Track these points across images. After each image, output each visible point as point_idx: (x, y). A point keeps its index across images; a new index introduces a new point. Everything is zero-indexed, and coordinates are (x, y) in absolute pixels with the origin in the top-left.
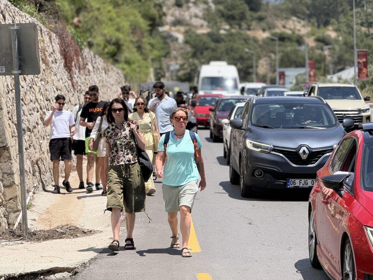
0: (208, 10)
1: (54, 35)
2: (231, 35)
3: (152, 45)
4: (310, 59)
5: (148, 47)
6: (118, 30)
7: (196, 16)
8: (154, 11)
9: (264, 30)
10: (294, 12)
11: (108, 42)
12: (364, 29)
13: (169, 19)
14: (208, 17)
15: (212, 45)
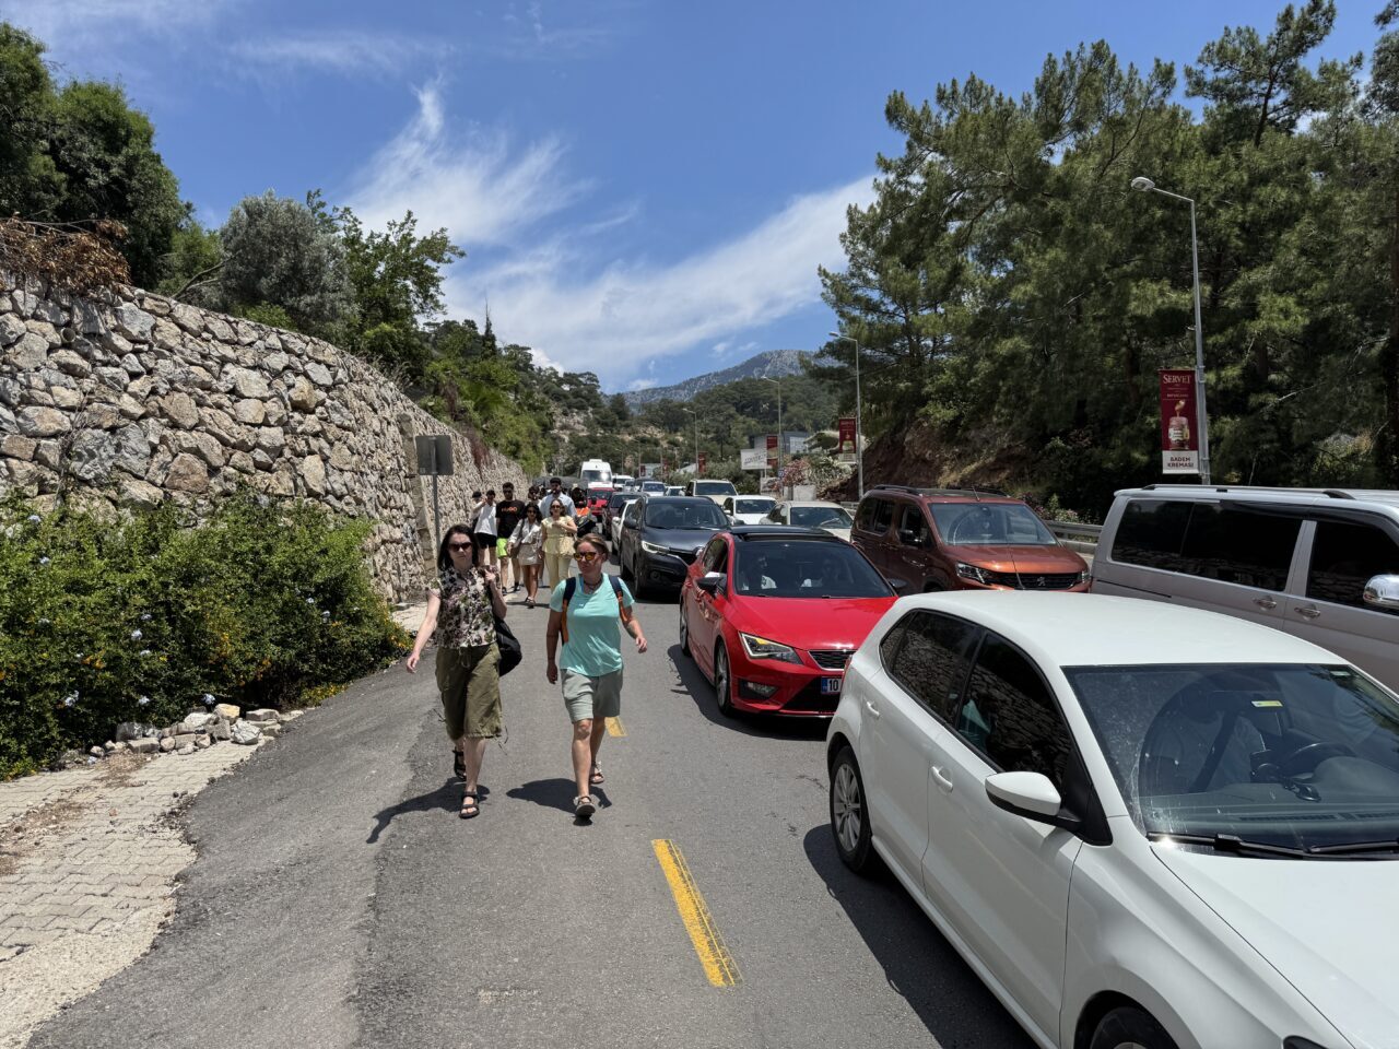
0: (588, 418)
1: (466, 440)
2: (606, 437)
3: (544, 446)
4: (664, 457)
5: (541, 447)
6: (517, 434)
7: (579, 423)
8: (546, 420)
9: (630, 434)
10: (652, 422)
11: (511, 443)
12: (703, 435)
13: (558, 424)
14: (587, 423)
15: (591, 445)
